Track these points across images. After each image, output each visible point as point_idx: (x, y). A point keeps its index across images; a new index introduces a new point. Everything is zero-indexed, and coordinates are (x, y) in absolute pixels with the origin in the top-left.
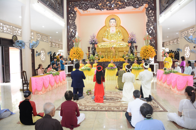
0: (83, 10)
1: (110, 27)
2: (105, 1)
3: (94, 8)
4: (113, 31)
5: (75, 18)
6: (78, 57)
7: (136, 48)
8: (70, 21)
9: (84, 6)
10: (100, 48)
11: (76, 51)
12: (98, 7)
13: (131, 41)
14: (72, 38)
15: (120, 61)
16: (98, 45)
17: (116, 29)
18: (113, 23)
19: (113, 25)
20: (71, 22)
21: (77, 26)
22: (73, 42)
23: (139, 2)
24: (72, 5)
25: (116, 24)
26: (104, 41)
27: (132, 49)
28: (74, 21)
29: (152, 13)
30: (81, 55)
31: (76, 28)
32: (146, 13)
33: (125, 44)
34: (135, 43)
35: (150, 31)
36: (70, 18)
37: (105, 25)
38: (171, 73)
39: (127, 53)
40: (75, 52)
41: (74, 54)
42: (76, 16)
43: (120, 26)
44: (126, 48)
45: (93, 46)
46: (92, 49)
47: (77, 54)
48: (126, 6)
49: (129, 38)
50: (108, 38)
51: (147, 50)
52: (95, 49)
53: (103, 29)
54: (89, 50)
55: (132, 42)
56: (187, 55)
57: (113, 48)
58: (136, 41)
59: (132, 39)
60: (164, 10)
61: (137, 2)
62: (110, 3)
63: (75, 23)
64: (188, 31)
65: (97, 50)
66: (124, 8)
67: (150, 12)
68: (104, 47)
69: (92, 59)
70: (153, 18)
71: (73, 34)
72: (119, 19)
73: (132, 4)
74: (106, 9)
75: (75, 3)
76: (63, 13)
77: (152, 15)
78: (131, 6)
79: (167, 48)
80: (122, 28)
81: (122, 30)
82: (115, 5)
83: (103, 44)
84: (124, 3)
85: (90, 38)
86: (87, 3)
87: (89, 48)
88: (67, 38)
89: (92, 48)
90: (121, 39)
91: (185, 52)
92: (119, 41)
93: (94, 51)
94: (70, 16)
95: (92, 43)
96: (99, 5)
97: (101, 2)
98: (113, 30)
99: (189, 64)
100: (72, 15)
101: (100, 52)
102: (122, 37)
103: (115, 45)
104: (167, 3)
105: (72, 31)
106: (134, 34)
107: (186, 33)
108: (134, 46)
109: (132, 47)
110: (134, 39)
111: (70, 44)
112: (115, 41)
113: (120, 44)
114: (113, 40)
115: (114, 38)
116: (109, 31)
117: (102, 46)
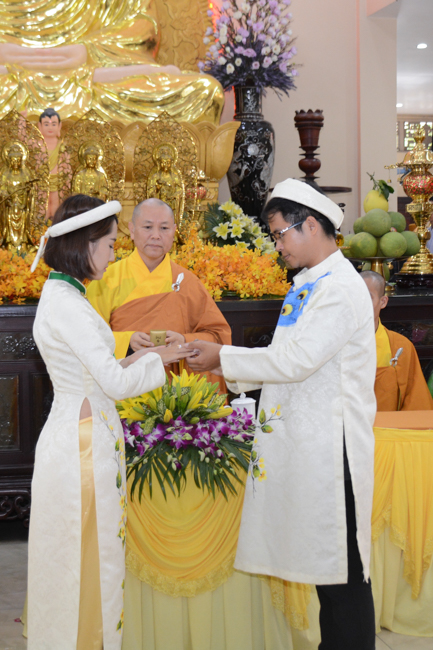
7: (309, 144)
13: (248, 61)
33: (190, 93)
34: (279, 79)
39: (210, 191)
49: (224, 30)
55: (248, 73)
57: (51, 128)
59: (253, 43)
108: (267, 126)
109: (254, 132)
110: (271, 46)
112: (67, 55)
113: (133, 91)
114: (45, 36)
115: (49, 20)
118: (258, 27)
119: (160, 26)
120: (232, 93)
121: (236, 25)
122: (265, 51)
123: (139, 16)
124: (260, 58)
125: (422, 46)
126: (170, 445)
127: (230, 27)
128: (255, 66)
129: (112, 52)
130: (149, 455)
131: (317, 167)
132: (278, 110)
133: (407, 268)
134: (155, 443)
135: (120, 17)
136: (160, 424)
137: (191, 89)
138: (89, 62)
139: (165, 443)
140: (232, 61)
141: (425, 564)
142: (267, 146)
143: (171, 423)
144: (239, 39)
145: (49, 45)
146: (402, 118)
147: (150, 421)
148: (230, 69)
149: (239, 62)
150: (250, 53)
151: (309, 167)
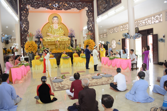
0: (35, 8)
1: (53, 23)
2: (54, 2)
3: (45, 7)
4: (56, 27)
5: (28, 15)
6: (33, 49)
8: (22, 17)
9: (36, 4)
10: (46, 42)
12: (48, 6)
14: (25, 33)
15: (69, 52)
17: (58, 25)
18: (56, 20)
19: (56, 22)
20: (24, 18)
21: (29, 22)
22: (26, 37)
23: (82, 6)
24: (24, 2)
25: (58, 21)
26: (48, 36)
27: (72, 42)
28: (27, 17)
29: (91, 15)
31: (28, 24)
32: (87, 14)
33: (67, 39)
35: (90, 28)
36: (23, 15)
37: (48, 22)
38: (115, 59)
39: (69, 45)
40: (30, 45)
41: (30, 47)
42: (28, 13)
43: (61, 23)
44: (68, 41)
45: (39, 40)
46: (38, 43)
47: (33, 47)
48: (72, 8)
50: (51, 33)
51: (89, 43)
52: (41, 43)
55: (71, 36)
56: (114, 46)
57: (57, 41)
58: (75, 36)
59: (72, 34)
60: (102, 13)
61: (80, 5)
62: (59, 4)
63: (27, 19)
64: (114, 29)
65: (43, 43)
66: (70, 9)
67: (90, 13)
68: (49, 41)
70: (92, 18)
71: (26, 29)
72: (60, 17)
73: (76, 7)
74: (55, 9)
75: (27, 1)
76: (17, 10)
77: (91, 16)
78: (75, 8)
79: (103, 41)
80: (62, 25)
81: (63, 27)
82: (63, 6)
84: (70, 5)
86: (39, 2)
88: (20, 32)
90: (62, 34)
91: (112, 44)
92: (61, 36)
94: (22, 12)
96: (49, 5)
97: (51, 3)
98: (56, 26)
99: (125, 52)
100: (25, 12)
101: (47, 45)
102: (63, 32)
103: (58, 39)
104: (105, 9)
105: (25, 27)
106: (73, 29)
107: (112, 30)
108: (73, 40)
111: (24, 38)
113: (63, 38)
115: (57, 33)
116: (53, 27)
117: (47, 39)
120: (70, 38)
138: (60, 36)
145: (57, 35)
151: (76, 43)
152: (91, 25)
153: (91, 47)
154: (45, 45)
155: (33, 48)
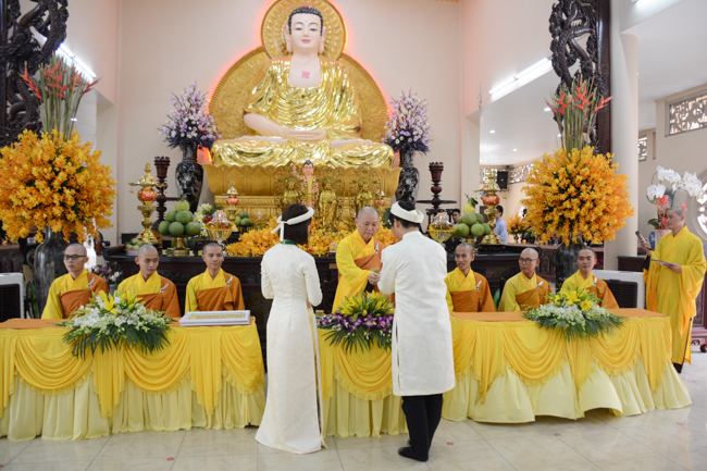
4: (306, 75)
6: (57, 211)
7: (436, 179)
11: (42, 164)
13: (406, 138)
14: (31, 71)
16: (216, 147)
17: (324, 69)
18: (306, 31)
19: (305, 46)
22: (37, 102)
25: (323, 39)
27: (408, 182)
30: (89, 201)
34: (421, 146)
37: (259, 44)
40: (35, 171)
43: (342, 55)
45: (189, 155)
46: (180, 176)
47: (56, 184)
49: (395, 122)
50: (273, 113)
52: (199, 174)
53: (249, 64)
54: (162, 176)
55: (407, 145)
57: (309, 170)
59: (410, 130)
65: (209, 181)
68: (252, 162)
69: (185, 233)
72: (336, 18)
83: (247, 144)
85: (173, 111)
87: (162, 165)
89: (180, 165)
90: (347, 123)
93: (189, 184)
95: (179, 140)
98: (304, 72)
101: (232, 191)
102: (353, 111)
103: (317, 156)
105: (34, 18)
106: (418, 99)
108: (415, 170)
109: (409, 173)
110: (418, 131)
111: (15, 112)
112: (317, 134)
113: (349, 152)
114: (306, 125)
115: (309, 117)
116: (284, 78)
117: (240, 153)
118: (411, 121)
119: (364, 121)
120: (398, 154)
121: (401, 120)
122: (414, 133)
123: (353, 116)
124: (412, 136)
125: (492, 132)
126: (366, 327)
127: (398, 121)
128: (410, 140)
129: (339, 133)
130: (354, 332)
131: (440, 191)
132: (420, 162)
133: (484, 241)
134: (358, 327)
135: (344, 116)
136: (361, 317)
137: (378, 151)
138: (328, 137)
139: (363, 326)
140: (398, 138)
141: (489, 387)
142: (415, 180)
143: (366, 317)
144: (402, 127)
145: (308, 129)
146: (482, 167)
147: (356, 315)
148: (397, 142)
149: (402, 138)
150: (408, 134)
151: (436, 190)
152: (581, 42)
153: (598, 220)
154: (223, 192)
155: (57, 198)
